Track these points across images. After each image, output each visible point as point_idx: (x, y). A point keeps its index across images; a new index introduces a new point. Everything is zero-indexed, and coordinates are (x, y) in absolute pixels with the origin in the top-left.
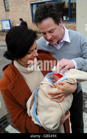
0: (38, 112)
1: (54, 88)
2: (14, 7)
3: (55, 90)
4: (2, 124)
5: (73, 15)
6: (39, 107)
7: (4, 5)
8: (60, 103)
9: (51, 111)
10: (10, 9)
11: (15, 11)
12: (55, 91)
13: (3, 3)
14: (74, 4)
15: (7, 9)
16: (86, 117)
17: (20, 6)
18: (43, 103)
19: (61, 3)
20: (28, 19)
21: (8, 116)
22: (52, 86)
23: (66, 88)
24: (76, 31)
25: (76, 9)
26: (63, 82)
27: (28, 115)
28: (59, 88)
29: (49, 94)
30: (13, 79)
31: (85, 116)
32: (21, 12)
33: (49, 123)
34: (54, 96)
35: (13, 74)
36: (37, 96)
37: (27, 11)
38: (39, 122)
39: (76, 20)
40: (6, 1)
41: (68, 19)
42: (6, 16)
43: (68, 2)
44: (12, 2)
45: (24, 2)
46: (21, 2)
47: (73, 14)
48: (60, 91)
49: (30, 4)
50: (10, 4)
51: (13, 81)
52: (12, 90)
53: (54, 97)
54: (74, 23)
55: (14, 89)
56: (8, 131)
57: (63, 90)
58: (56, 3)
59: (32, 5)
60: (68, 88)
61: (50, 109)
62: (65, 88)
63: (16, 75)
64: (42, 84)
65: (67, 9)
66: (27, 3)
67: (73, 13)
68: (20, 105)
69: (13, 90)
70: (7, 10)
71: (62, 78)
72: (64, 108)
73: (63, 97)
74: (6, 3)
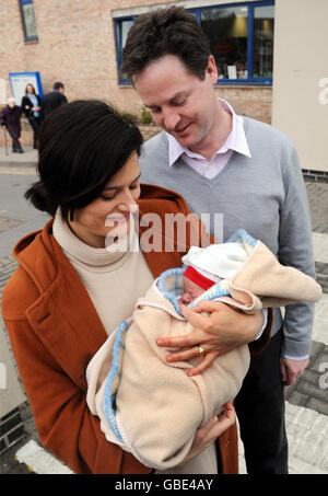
0: (118, 403)
1: (180, 325)
2: (54, 30)
3: (181, 332)
4: (5, 436)
5: (261, 60)
6: (125, 387)
7: (19, 20)
8: (198, 378)
9: (163, 404)
10: (40, 35)
11: (60, 42)
12: (183, 334)
13: (18, 14)
14: (266, 23)
15: (30, 34)
16: (296, 421)
17: (75, 27)
18: (137, 371)
19: (221, 16)
20: (103, 74)
21: (28, 410)
22: (175, 315)
23: (222, 325)
24: (270, 124)
25: (271, 41)
26: (212, 305)
27: (89, 411)
28: (197, 326)
29: (161, 345)
30: (45, 286)
31: (294, 415)
32: (78, 46)
33: (153, 444)
34: (177, 352)
35: (46, 268)
36: (123, 347)
37: (101, 44)
38: (119, 437)
39: (271, 81)
40: (25, 7)
41: (245, 75)
42: (25, 60)
43: (246, 15)
44: (49, 11)
45: (92, 11)
46: (80, 13)
47: (264, 56)
48: (200, 336)
49: (110, 20)
50: (41, 19)
51: (47, 293)
52: (40, 322)
53: (175, 355)
54: (265, 91)
55: (48, 318)
56: (26, 462)
57: (209, 331)
58: (203, 17)
59: (118, 22)
60: (230, 324)
61: (160, 394)
62: (217, 327)
63: (57, 271)
64: (139, 307)
65: (243, 40)
66: (100, 15)
67: (262, 53)
68: (64, 374)
69: (45, 322)
70: (30, 40)
71: (212, 291)
72: (210, 395)
73: (210, 357)
74: (26, 15)
